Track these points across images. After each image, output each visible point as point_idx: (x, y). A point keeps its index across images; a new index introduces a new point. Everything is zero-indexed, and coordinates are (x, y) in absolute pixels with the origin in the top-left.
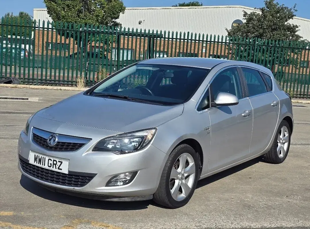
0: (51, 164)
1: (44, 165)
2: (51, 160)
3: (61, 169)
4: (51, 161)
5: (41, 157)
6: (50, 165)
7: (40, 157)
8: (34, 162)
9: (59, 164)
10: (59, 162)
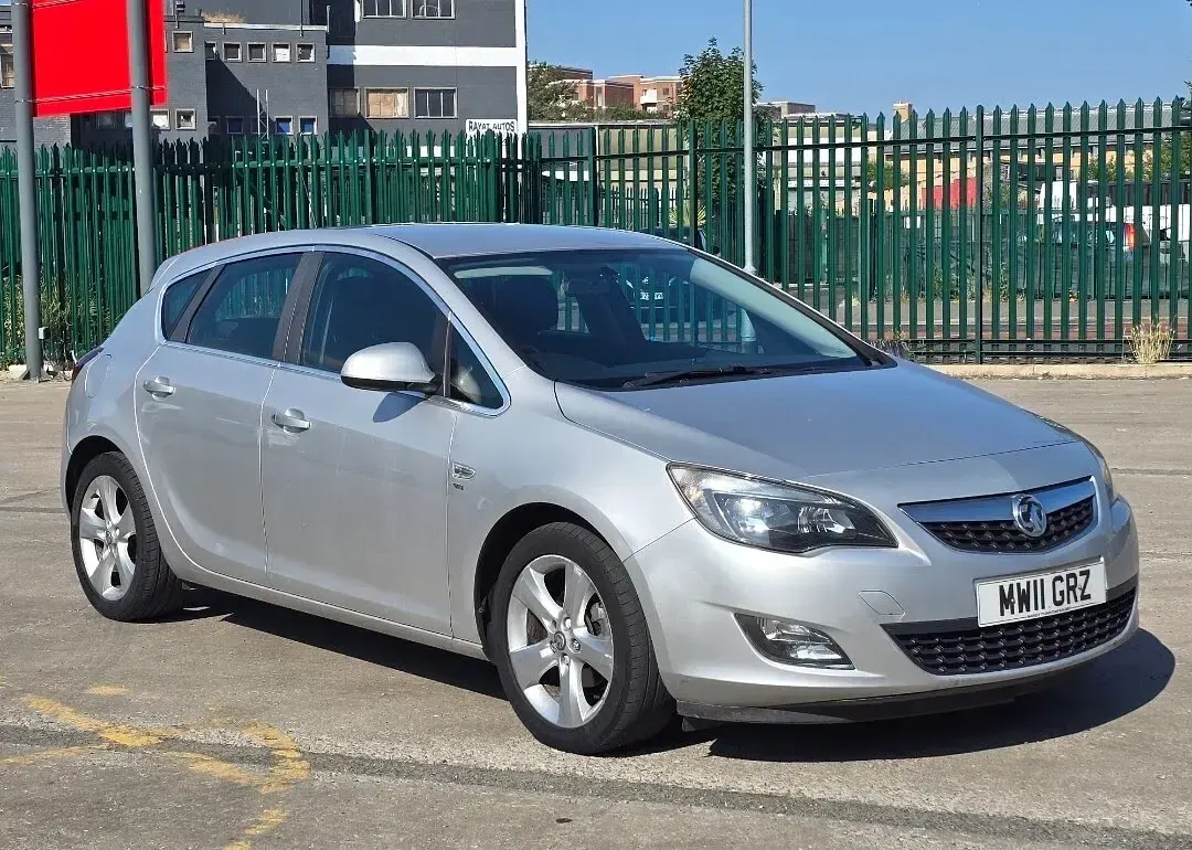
0: (1062, 593)
1: (1043, 607)
2: (1060, 578)
3: (1088, 597)
4: (1062, 581)
5: (1028, 583)
6: (1059, 598)
7: (1024, 586)
8: (1002, 614)
9: (1081, 580)
10: (1082, 573)
